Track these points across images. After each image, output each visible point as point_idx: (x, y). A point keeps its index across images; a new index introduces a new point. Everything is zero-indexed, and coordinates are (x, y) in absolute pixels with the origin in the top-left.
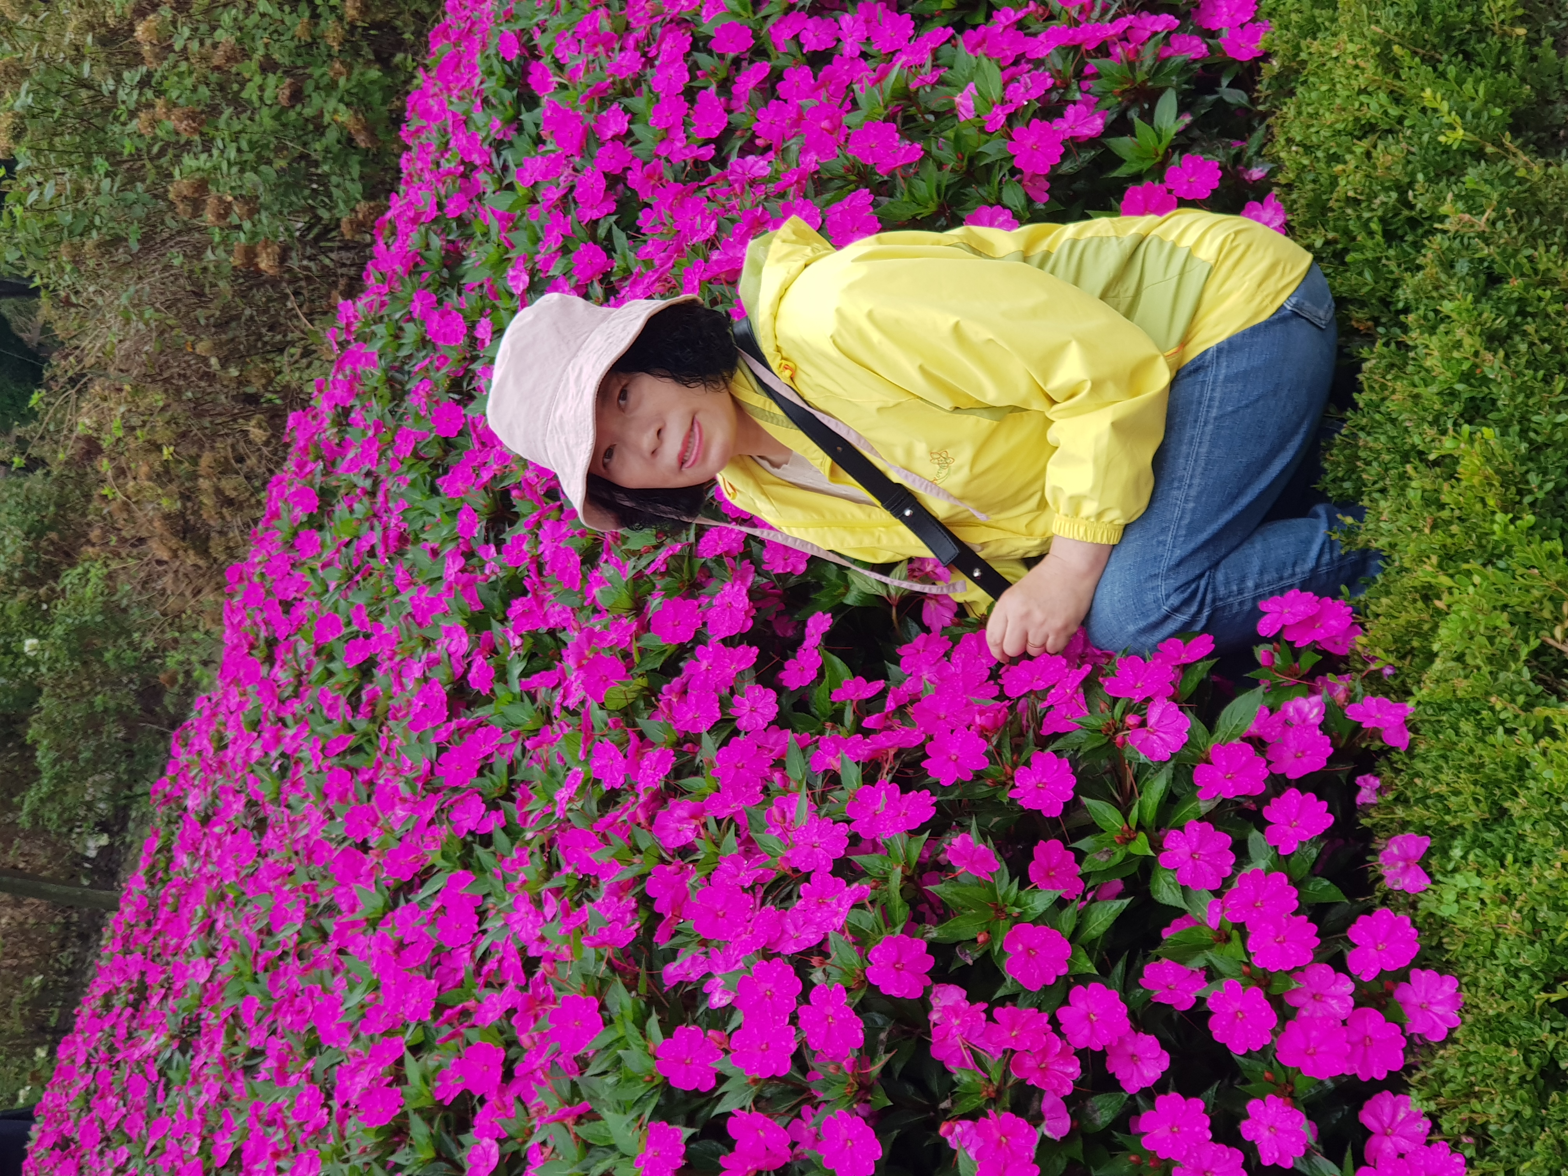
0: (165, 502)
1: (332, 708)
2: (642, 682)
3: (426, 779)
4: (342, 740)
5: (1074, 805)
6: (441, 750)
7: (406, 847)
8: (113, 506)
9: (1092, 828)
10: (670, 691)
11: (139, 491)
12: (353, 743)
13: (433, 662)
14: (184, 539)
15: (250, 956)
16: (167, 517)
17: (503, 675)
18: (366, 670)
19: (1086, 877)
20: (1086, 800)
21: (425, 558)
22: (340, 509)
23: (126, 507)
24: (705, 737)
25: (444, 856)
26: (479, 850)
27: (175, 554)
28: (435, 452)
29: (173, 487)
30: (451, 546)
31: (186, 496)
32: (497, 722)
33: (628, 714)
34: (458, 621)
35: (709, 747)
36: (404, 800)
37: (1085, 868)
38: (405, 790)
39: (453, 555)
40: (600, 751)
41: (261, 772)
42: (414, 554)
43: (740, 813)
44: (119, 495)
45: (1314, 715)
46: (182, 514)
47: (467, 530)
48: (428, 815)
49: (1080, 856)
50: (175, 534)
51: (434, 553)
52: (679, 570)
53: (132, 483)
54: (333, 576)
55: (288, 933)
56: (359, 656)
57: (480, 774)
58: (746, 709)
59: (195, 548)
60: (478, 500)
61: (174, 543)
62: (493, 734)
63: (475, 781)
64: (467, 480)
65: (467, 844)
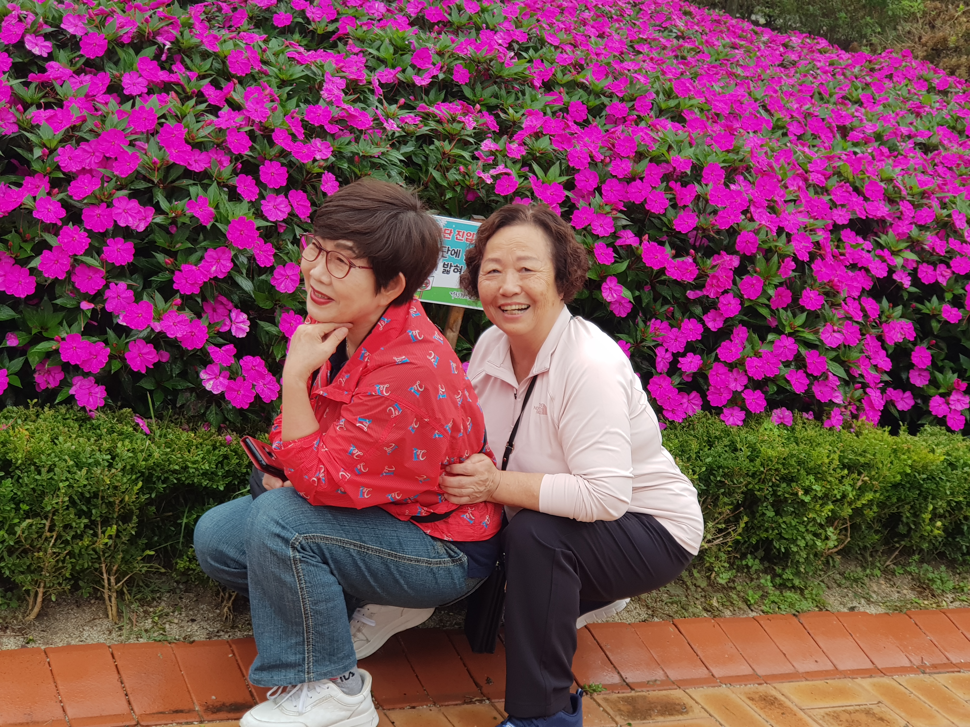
0: (954, 38)
1: (841, 89)
2: (851, 179)
3: (810, 114)
4: (826, 92)
6: (823, 119)
7: (781, 108)
8: (953, 11)
9: (795, 316)
10: (847, 187)
11: (960, 24)
12: (825, 96)
13: (861, 120)
14: (933, 49)
15: (728, 58)
16: (945, 40)
17: (855, 145)
19: (777, 310)
20: (805, 314)
21: (909, 121)
22: (937, 98)
23: (952, 18)
24: (829, 197)
25: (778, 119)
26: (780, 132)
27: (924, 45)
28: (959, 127)
29: (962, 41)
30: (914, 129)
31: (957, 50)
32: (835, 142)
33: (839, 174)
34: (879, 129)
35: (826, 198)
36: (801, 107)
37: (781, 310)
38: (805, 107)
39: (910, 131)
40: (823, 162)
41: (810, 66)
42: (911, 117)
43: (801, 201)
44: (959, 13)
46: (947, 48)
47: (921, 134)
48: (794, 114)
49: (785, 309)
50: (936, 44)
51: (911, 123)
53: (965, 20)
54: (905, 92)
55: (740, 71)
56: (864, 100)
57: (812, 135)
58: (841, 213)
59: (927, 55)
60: (935, 140)
61: (930, 44)
62: (830, 139)
63: (809, 132)
64: (944, 136)
65: (783, 128)
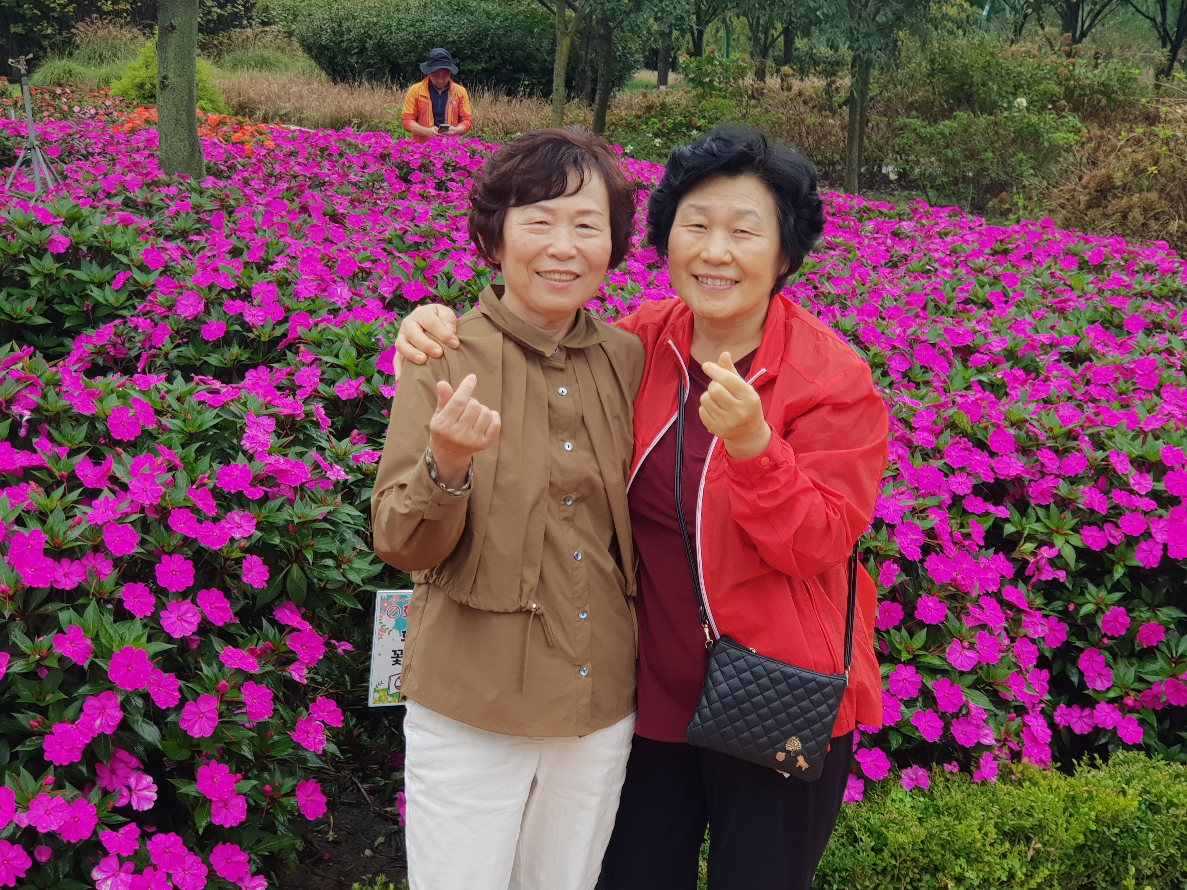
0: (1120, 174)
1: (962, 290)
2: (969, 430)
3: (917, 339)
4: (942, 297)
5: (922, 625)
6: (933, 345)
7: (878, 337)
8: (1114, 141)
10: (965, 443)
11: (1125, 156)
12: (942, 304)
13: (986, 335)
14: (1097, 191)
15: (815, 270)
16: (1110, 178)
17: (980, 372)
18: (986, 305)
19: (888, 632)
20: (925, 630)
21: (1050, 323)
22: (1090, 277)
23: (1113, 149)
24: (943, 461)
25: (875, 355)
26: (879, 371)
27: (1085, 187)
28: (1116, 321)
29: (1130, 177)
30: (1056, 335)
31: (1125, 187)
32: (953, 371)
33: (953, 426)
34: (1010, 344)
35: (938, 464)
36: (904, 331)
37: (892, 631)
38: (911, 331)
39: (1052, 338)
40: (930, 413)
41: (925, 260)
42: (1052, 318)
43: (903, 477)
44: (1122, 142)
45: (986, 741)
46: (1114, 187)
47: (1066, 341)
48: (897, 344)
49: (898, 629)
50: (1099, 184)
51: (1052, 328)
52: (1030, 440)
53: (1130, 150)
54: (1046, 279)
55: (828, 287)
56: (993, 300)
57: (922, 367)
58: (960, 480)
59: (1091, 199)
60: (1084, 346)
61: (1092, 185)
62: (946, 370)
63: (917, 365)
64: (1096, 338)
65: (882, 365)
